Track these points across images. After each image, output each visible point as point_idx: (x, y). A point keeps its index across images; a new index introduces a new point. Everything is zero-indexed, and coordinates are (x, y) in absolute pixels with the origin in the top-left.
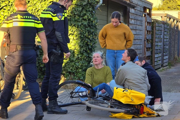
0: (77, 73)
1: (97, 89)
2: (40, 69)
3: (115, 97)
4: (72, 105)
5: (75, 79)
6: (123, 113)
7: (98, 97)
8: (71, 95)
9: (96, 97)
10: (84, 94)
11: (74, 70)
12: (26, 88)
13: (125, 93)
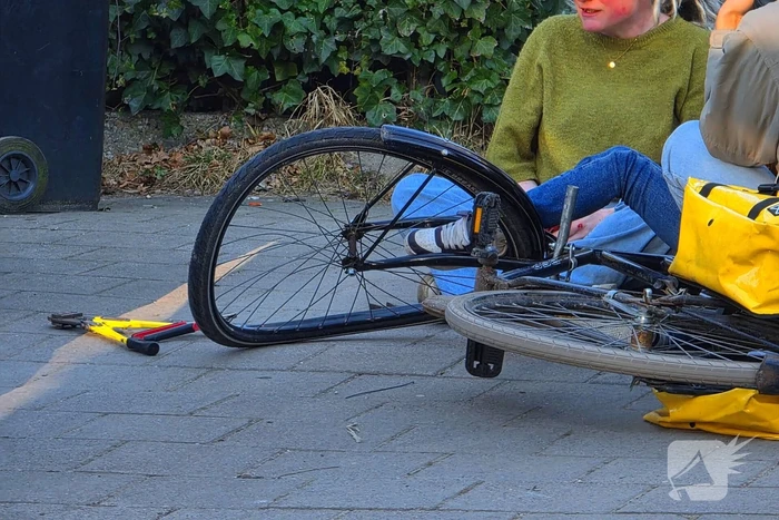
0: (458, 67)
1: (560, 199)
2: (152, 35)
3: (685, 261)
4: (357, 331)
5: (443, 117)
6: (752, 392)
7: (565, 266)
8: (352, 249)
9: (545, 264)
10: (457, 235)
11: (436, 41)
12: (24, 195)
13: (765, 231)
